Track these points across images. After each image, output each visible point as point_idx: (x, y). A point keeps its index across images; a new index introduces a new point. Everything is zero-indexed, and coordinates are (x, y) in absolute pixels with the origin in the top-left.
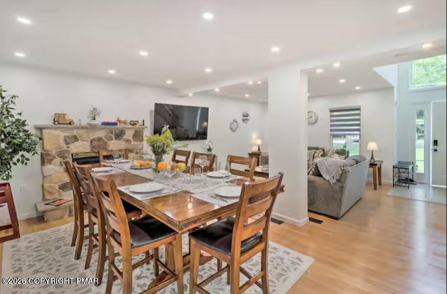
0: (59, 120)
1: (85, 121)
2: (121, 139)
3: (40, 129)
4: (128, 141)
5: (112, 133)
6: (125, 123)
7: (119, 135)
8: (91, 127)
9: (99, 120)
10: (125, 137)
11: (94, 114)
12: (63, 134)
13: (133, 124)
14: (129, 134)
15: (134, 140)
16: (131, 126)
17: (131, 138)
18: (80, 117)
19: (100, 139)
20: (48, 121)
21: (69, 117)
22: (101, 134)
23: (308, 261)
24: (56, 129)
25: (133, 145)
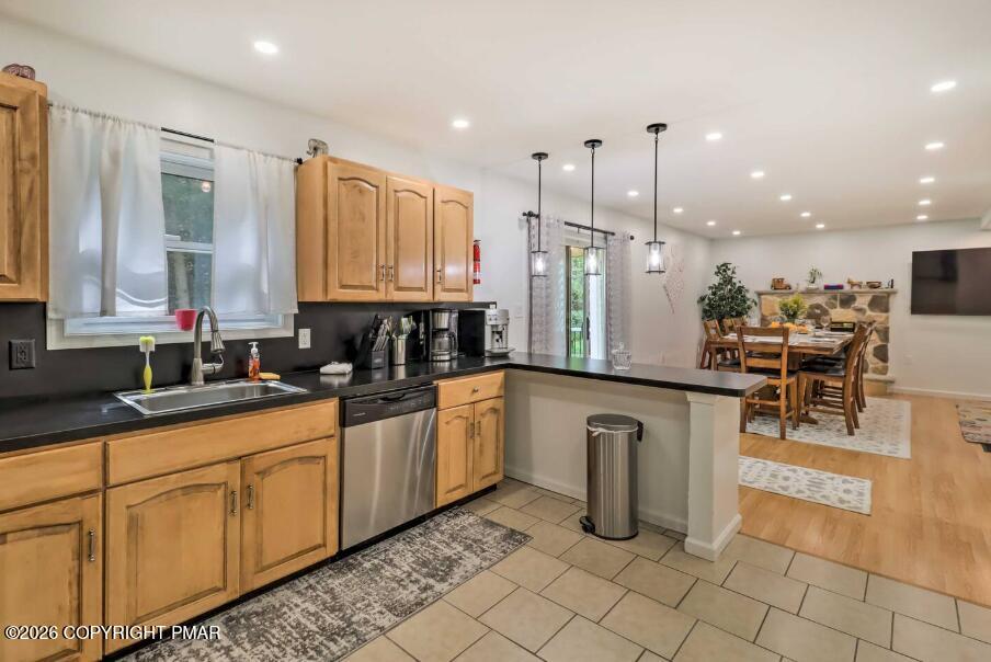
0: (778, 285)
1: (804, 286)
2: (849, 307)
3: (760, 294)
4: (860, 310)
5: (835, 299)
6: (859, 285)
7: (847, 301)
8: (809, 292)
9: (820, 284)
10: (857, 304)
11: (814, 276)
12: (779, 300)
13: (872, 286)
14: (862, 302)
15: (872, 310)
16: (868, 289)
17: (866, 307)
18: (799, 281)
19: (818, 306)
20: (766, 287)
21: (786, 282)
22: (820, 300)
23: (904, 451)
24: (773, 294)
25: (870, 316)
